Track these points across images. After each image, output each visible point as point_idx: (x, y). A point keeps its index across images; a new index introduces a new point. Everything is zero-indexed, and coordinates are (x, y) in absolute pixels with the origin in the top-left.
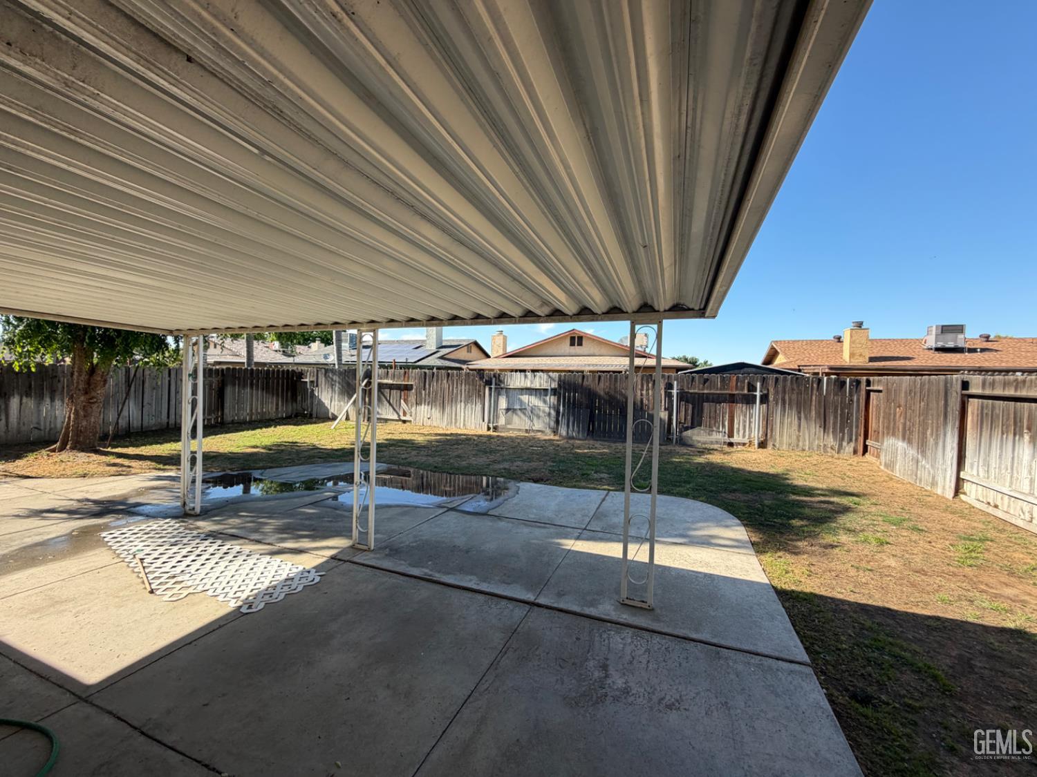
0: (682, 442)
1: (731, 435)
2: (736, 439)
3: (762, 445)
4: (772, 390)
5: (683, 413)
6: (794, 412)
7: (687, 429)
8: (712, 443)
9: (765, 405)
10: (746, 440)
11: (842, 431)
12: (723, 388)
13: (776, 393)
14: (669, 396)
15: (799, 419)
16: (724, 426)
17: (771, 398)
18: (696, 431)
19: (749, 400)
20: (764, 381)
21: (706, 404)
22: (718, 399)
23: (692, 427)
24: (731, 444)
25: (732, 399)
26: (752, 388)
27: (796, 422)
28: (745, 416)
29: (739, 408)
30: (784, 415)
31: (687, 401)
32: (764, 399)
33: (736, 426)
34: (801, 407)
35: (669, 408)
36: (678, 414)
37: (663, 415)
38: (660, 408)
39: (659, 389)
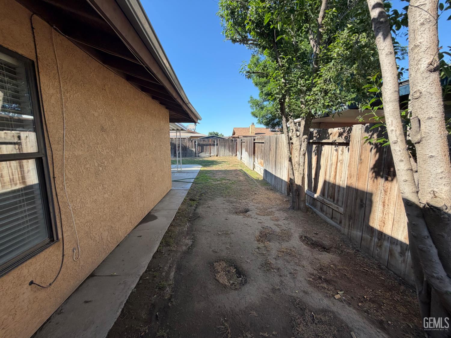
0: (199, 157)
1: (210, 154)
2: (212, 155)
3: (217, 156)
4: (218, 142)
5: (199, 150)
6: (223, 147)
7: (200, 153)
8: (206, 156)
10: (214, 155)
11: (233, 151)
12: (208, 142)
13: (220, 143)
14: (195, 145)
16: (209, 152)
17: (218, 144)
18: (202, 153)
19: (214, 145)
20: (217, 140)
21: (204, 147)
22: (207, 145)
23: (201, 152)
24: (210, 156)
25: (210, 145)
26: (214, 142)
27: (224, 150)
28: (213, 149)
29: (212, 147)
30: (221, 148)
31: (200, 146)
32: (217, 145)
33: (211, 152)
34: (225, 146)
35: (195, 148)
36: (198, 149)
37: (194, 150)
38: (193, 148)
39: (193, 143)
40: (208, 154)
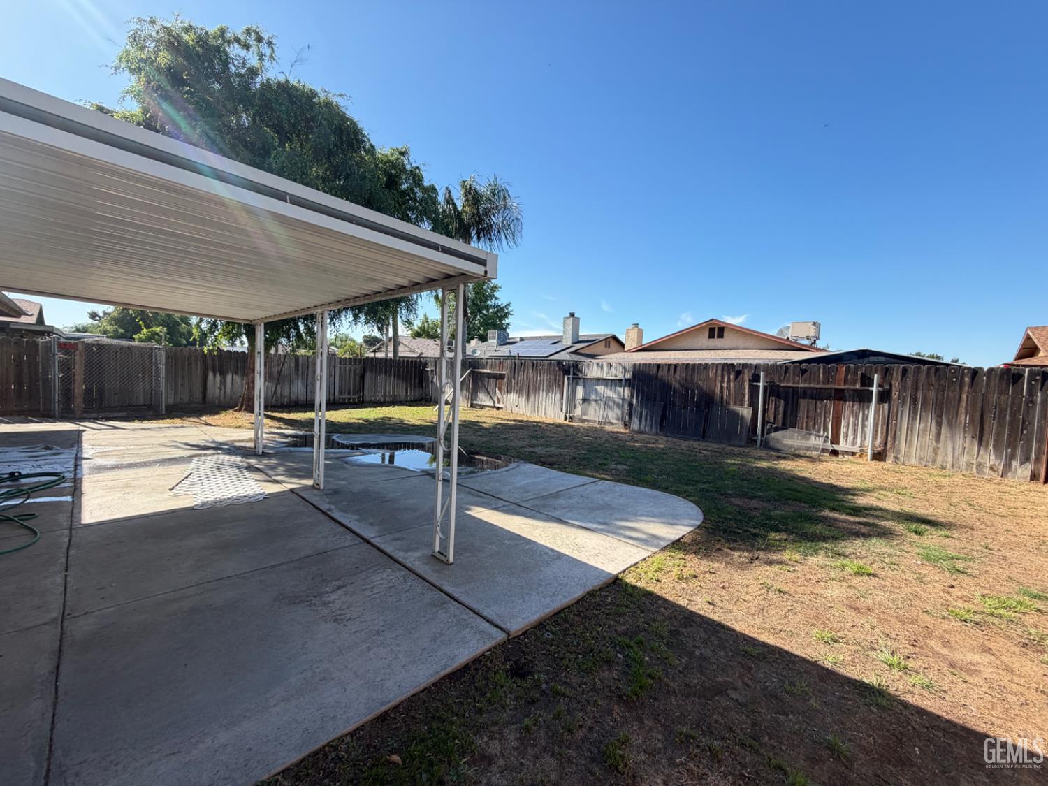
0: (766, 445)
1: (835, 440)
2: (842, 446)
4: (896, 385)
5: (771, 412)
6: (930, 415)
7: (776, 430)
8: (808, 449)
9: (886, 406)
10: (856, 449)
11: (1012, 446)
12: (826, 381)
13: (903, 388)
14: (754, 391)
15: (939, 424)
16: (825, 429)
17: (895, 395)
18: (788, 432)
19: (862, 397)
20: (886, 373)
21: (803, 403)
22: (819, 395)
23: (784, 427)
24: (835, 453)
25: (840, 396)
26: (867, 381)
27: (933, 428)
28: (857, 417)
29: (848, 407)
30: (914, 419)
31: (778, 397)
32: (885, 396)
33: (843, 430)
34: (943, 411)
35: (753, 404)
36: (765, 411)
37: (746, 412)
38: (742, 405)
39: (743, 382)
40: (819, 442)
